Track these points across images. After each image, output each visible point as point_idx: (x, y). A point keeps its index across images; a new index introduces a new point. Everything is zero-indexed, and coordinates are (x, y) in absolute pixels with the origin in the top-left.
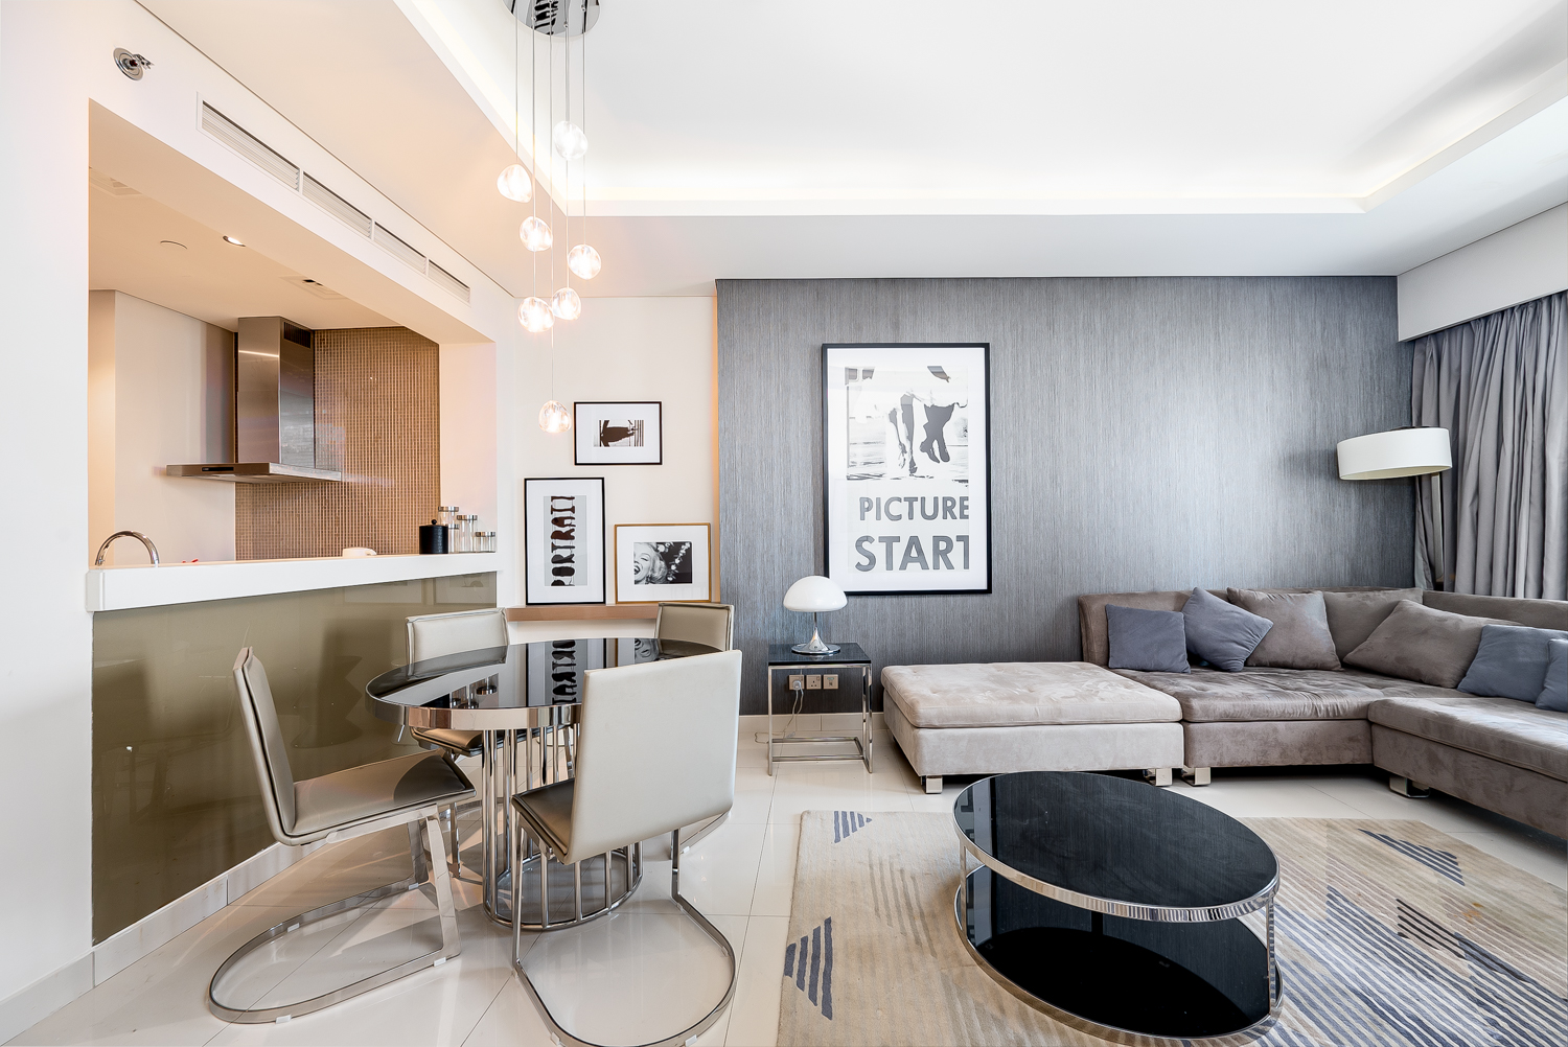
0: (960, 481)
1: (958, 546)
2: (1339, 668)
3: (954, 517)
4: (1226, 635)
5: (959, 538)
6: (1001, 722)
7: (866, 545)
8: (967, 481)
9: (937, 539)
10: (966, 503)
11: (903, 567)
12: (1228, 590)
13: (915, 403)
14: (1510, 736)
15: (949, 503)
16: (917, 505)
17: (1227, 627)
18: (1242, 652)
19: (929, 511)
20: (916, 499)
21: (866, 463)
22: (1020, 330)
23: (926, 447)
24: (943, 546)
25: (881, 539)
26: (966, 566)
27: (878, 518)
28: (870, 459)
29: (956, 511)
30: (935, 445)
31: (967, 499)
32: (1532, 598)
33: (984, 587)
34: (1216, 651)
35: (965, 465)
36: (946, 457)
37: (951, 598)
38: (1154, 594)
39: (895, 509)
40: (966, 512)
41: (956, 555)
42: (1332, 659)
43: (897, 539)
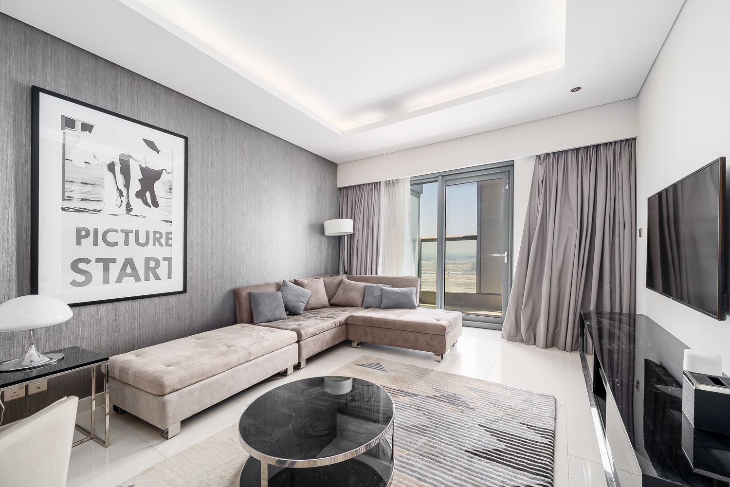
0: (166, 221)
1: (164, 265)
2: (329, 306)
3: (161, 245)
4: (297, 299)
5: (165, 259)
6: (220, 370)
7: (82, 266)
8: (171, 222)
9: (147, 260)
10: (170, 236)
11: (119, 280)
12: (294, 280)
13: (132, 162)
14: (386, 319)
15: (158, 236)
16: (132, 237)
17: (297, 296)
18: (303, 305)
19: (142, 240)
20: (132, 232)
21: (83, 200)
22: (206, 136)
23: (140, 195)
24: (152, 264)
25: (98, 261)
26: (170, 277)
27: (96, 243)
28: (88, 197)
29: (163, 241)
30: (148, 194)
31: (171, 233)
32: (370, 275)
33: (181, 289)
34: (294, 307)
35: (171, 212)
36: (156, 204)
37: (157, 299)
38: (267, 284)
39: (111, 237)
40: (170, 242)
41: (162, 271)
42: (327, 303)
43: (114, 260)
